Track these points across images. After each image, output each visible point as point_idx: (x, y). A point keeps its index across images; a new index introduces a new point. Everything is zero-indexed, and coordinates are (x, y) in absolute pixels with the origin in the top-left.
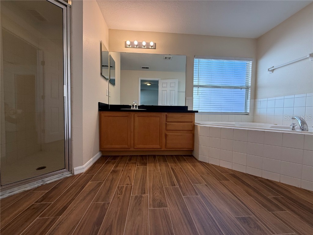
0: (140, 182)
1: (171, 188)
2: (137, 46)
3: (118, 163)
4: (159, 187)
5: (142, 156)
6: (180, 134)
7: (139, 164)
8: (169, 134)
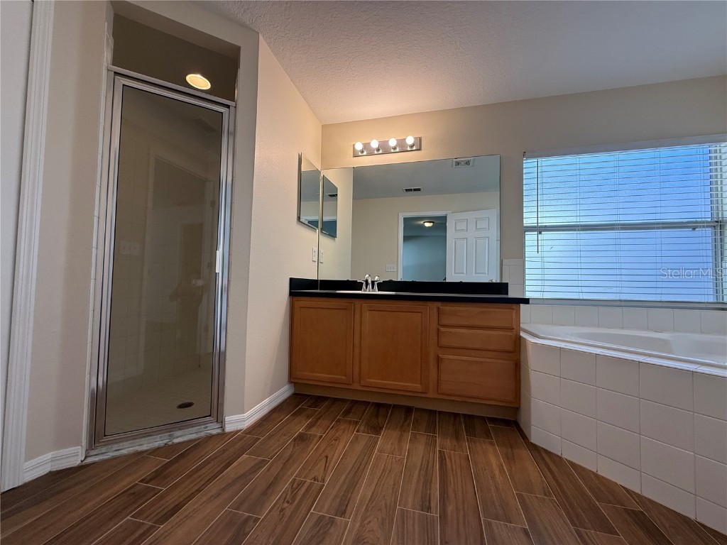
0: (345, 480)
1: (416, 517)
2: (378, 150)
3: (319, 418)
4: (386, 504)
5: (378, 405)
6: (477, 359)
7: (362, 428)
8: (446, 356)
